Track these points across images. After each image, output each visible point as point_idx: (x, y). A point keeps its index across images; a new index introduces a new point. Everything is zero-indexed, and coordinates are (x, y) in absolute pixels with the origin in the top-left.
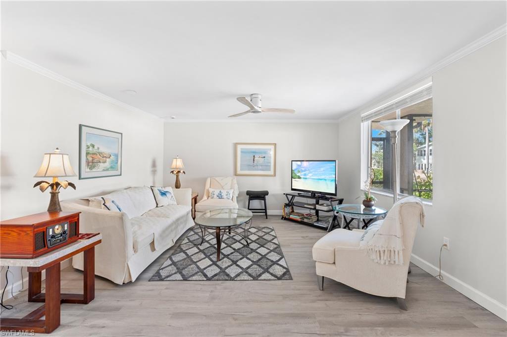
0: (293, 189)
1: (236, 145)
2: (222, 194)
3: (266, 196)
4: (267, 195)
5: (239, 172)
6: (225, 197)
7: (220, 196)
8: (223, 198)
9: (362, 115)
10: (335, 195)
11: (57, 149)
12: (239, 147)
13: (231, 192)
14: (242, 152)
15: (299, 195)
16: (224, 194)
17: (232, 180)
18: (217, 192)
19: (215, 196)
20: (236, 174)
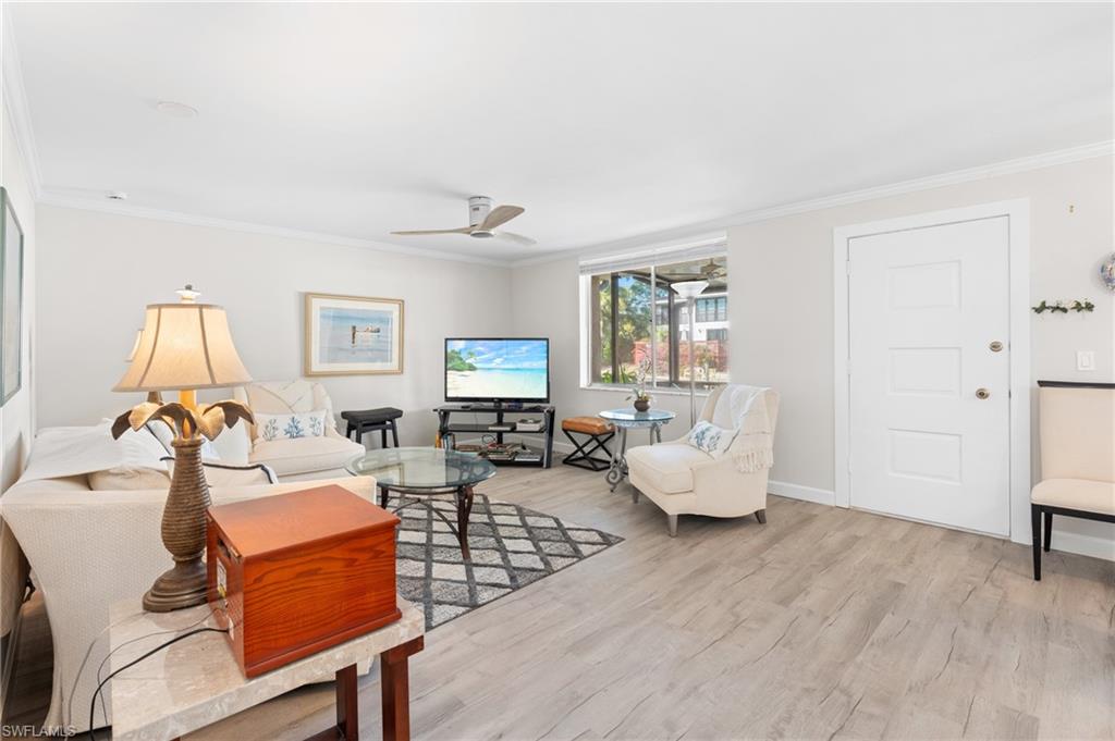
0: (448, 399)
1: (306, 299)
2: (300, 426)
3: (397, 420)
4: (400, 416)
5: (316, 367)
6: (308, 431)
7: (294, 433)
8: (302, 436)
9: (582, 263)
10: (547, 400)
11: (189, 288)
12: (317, 305)
13: (321, 416)
14: (323, 316)
15: (465, 409)
16: (305, 425)
17: (312, 388)
18: (283, 423)
19: (280, 433)
20: (307, 373)
